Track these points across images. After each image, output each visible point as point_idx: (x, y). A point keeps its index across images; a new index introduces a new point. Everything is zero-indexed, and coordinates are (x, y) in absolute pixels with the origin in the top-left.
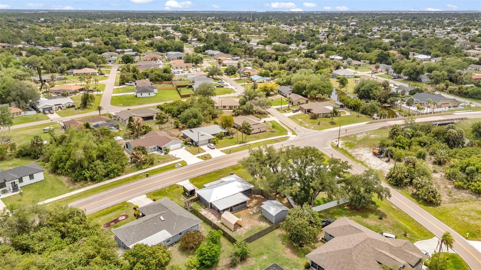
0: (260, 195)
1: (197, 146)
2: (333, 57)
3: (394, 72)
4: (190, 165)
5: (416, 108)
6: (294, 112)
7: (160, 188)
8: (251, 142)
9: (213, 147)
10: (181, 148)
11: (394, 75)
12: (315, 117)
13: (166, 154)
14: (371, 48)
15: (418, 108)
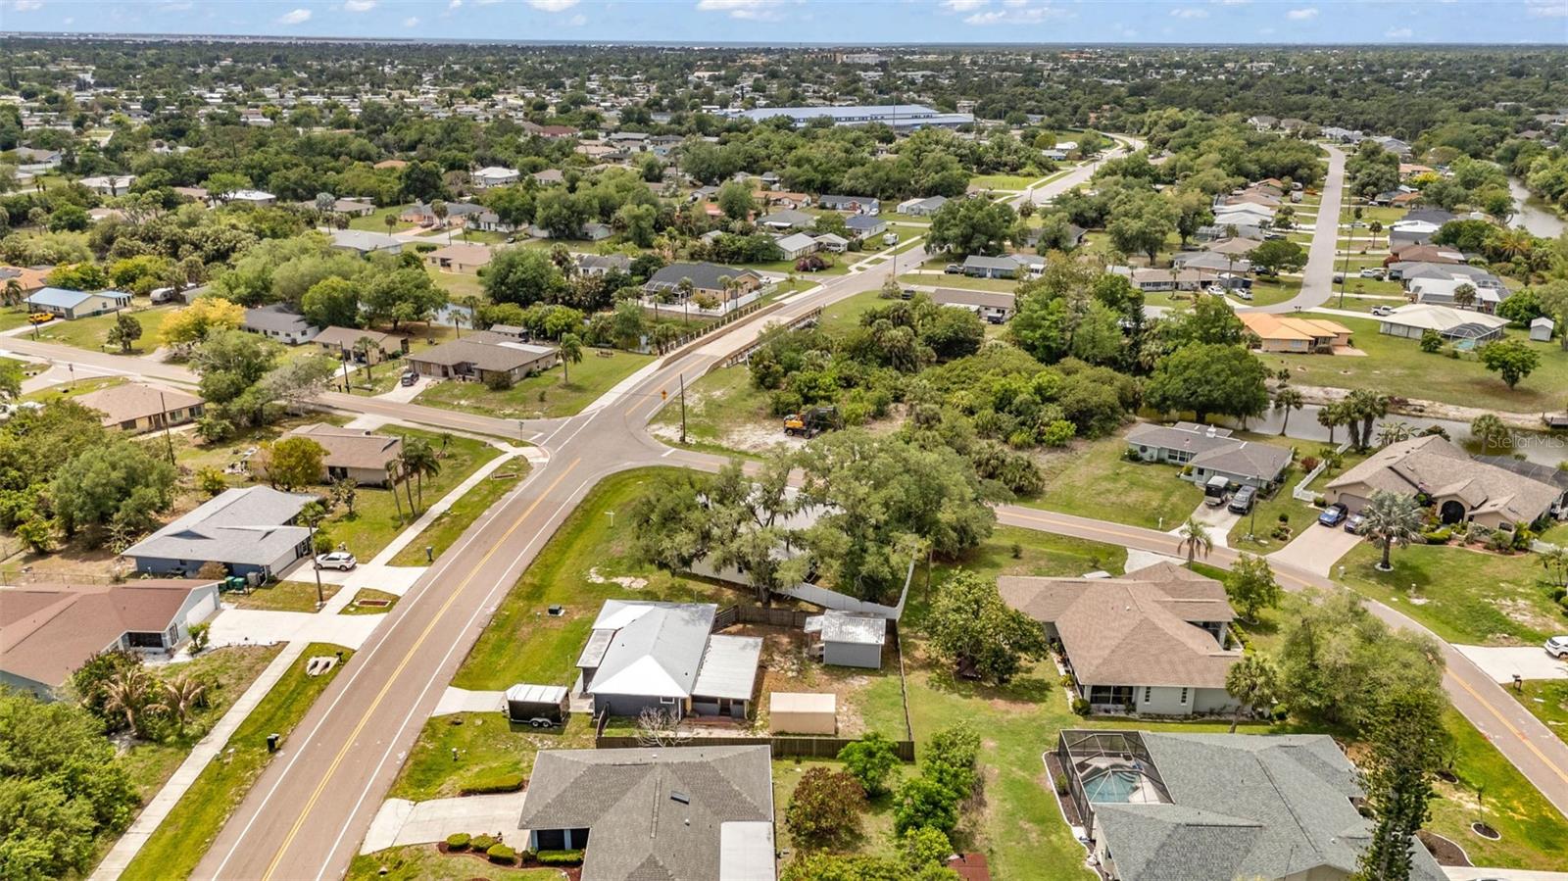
0: (734, 624)
1: (273, 581)
2: (241, 195)
3: (501, 222)
4: (368, 645)
5: (697, 306)
6: (410, 382)
7: (402, 755)
8: (438, 508)
9: (352, 562)
10: (217, 609)
11: (500, 229)
12: (500, 383)
13: (195, 651)
14: (319, 159)
15: (702, 306)
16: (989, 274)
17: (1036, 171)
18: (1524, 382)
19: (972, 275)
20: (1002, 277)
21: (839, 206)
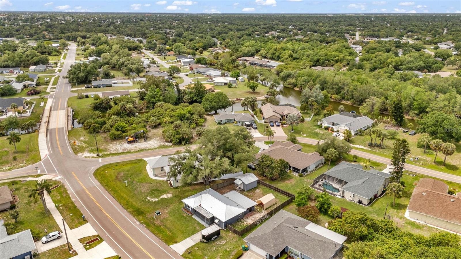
1: (36, 255)
4: (119, 251)
16: (102, 86)
17: (57, 54)
18: (256, 90)
19: (96, 87)
20: (107, 86)
21: (4, 72)
